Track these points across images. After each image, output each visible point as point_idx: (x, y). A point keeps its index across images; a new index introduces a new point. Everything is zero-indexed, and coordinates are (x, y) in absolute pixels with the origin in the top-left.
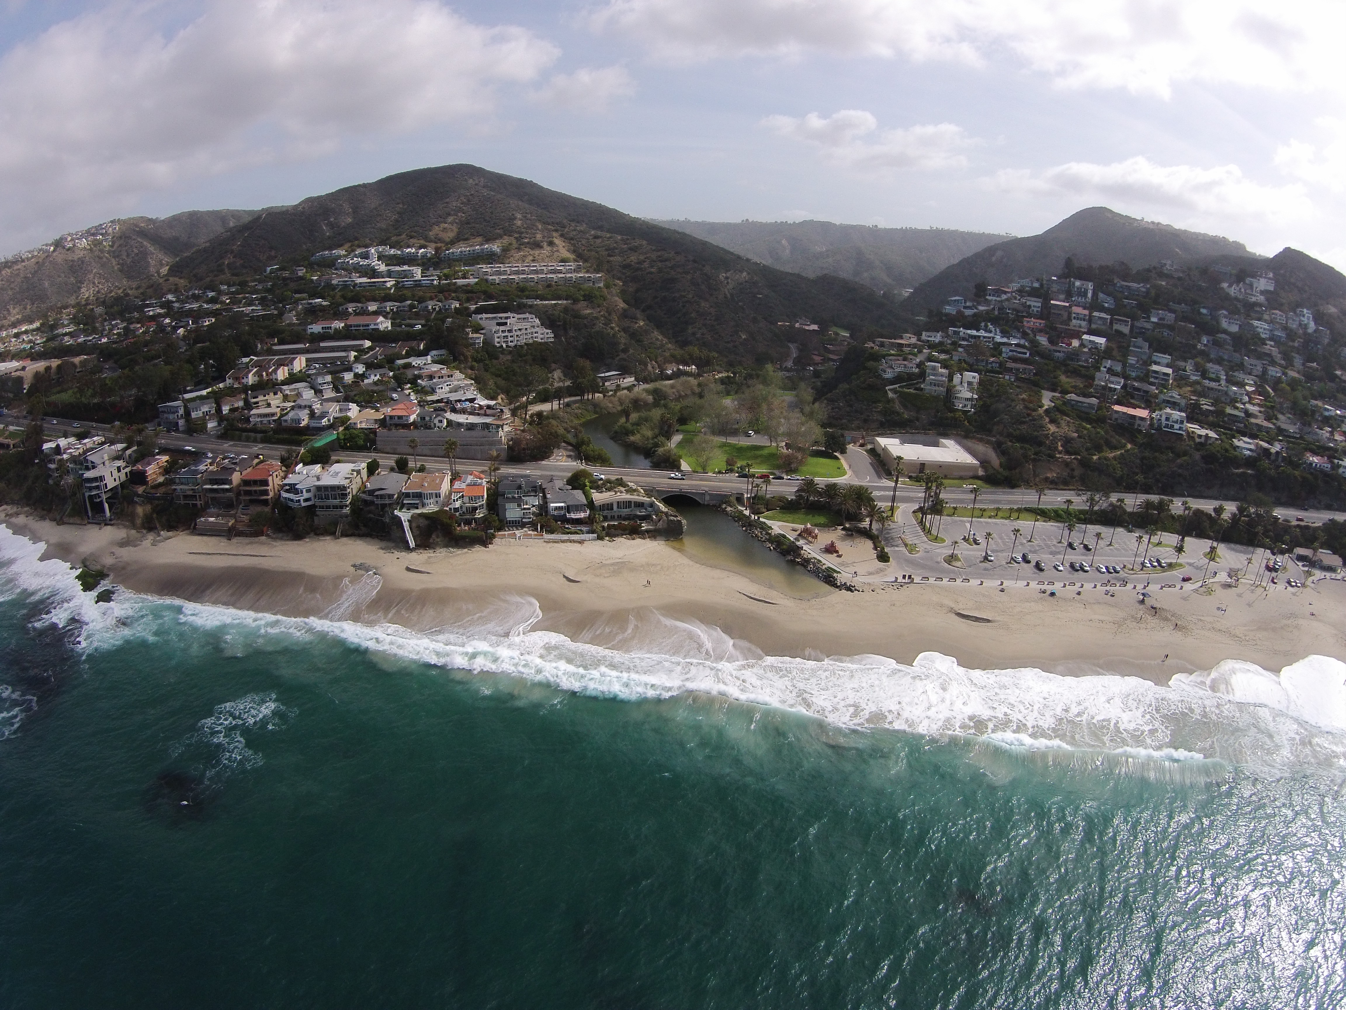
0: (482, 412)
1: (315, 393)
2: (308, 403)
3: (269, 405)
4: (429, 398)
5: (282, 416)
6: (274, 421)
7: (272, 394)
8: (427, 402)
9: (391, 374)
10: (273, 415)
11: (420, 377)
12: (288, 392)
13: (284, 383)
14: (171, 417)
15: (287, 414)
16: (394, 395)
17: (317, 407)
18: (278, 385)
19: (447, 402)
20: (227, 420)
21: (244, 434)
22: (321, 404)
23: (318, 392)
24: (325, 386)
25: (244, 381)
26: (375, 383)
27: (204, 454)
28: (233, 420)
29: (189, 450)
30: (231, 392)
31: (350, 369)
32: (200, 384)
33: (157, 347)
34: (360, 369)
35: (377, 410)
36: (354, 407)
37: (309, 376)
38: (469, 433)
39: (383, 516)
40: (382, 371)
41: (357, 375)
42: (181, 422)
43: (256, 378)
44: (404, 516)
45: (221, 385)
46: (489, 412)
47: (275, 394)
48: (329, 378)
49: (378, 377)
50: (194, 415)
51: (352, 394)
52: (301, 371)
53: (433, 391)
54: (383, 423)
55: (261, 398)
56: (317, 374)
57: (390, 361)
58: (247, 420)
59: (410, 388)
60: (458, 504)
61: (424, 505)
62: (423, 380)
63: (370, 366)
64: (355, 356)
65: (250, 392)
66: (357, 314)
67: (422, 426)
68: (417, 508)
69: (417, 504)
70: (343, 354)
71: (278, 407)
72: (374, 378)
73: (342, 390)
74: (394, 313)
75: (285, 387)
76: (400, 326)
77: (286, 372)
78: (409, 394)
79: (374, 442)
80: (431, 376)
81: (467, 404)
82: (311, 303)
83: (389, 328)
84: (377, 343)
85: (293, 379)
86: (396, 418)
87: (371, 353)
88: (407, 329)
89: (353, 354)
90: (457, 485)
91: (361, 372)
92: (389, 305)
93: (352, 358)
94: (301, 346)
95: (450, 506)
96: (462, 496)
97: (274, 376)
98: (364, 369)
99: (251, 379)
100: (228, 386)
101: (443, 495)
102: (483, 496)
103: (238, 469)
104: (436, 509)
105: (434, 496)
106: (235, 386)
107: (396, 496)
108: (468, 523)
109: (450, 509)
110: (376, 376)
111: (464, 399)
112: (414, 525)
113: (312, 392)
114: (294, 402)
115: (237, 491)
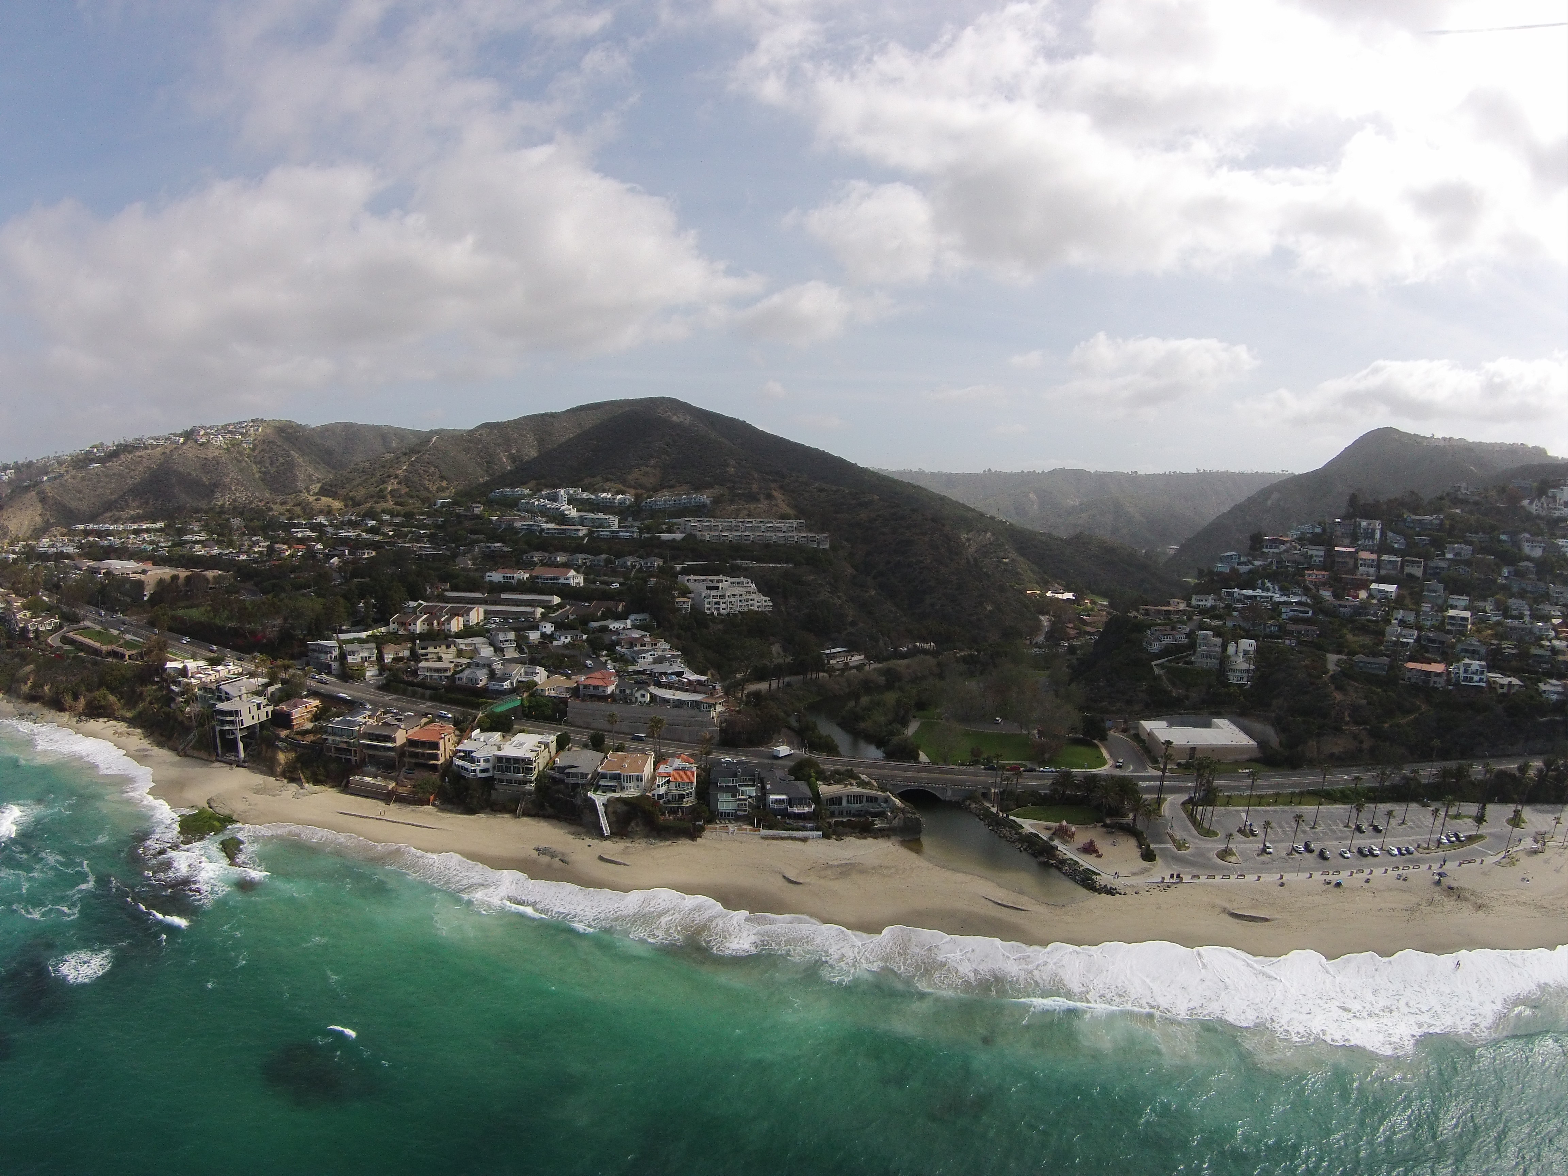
0: (692, 688)
1: (495, 651)
2: (487, 662)
3: (440, 659)
4: (631, 668)
5: (456, 673)
6: (446, 677)
7: (444, 647)
8: (628, 672)
9: (585, 637)
10: (445, 670)
11: (618, 643)
12: (462, 647)
13: (458, 635)
14: (323, 656)
15: (462, 671)
16: (588, 662)
17: (498, 666)
18: (451, 637)
19: (650, 674)
20: (389, 670)
21: (411, 688)
22: (503, 664)
23: (499, 650)
24: (507, 645)
25: (412, 628)
26: (565, 646)
27: (361, 704)
28: (397, 670)
29: (343, 699)
30: (394, 638)
31: (536, 627)
32: (360, 623)
33: (306, 574)
34: (549, 628)
35: (569, 677)
36: (540, 670)
37: (488, 631)
38: (675, 711)
39: (574, 797)
40: (575, 633)
41: (543, 635)
42: (335, 665)
43: (426, 627)
44: (599, 799)
45: (383, 630)
46: (699, 688)
47: (448, 647)
48: (512, 635)
49: (569, 639)
50: (350, 659)
51: (539, 656)
52: (478, 623)
53: (634, 661)
54: (575, 692)
55: (431, 650)
56: (499, 630)
57: (583, 622)
58: (415, 673)
59: (606, 655)
60: (662, 791)
61: (622, 789)
62: (622, 647)
63: (560, 626)
64: (542, 614)
65: (418, 641)
66: (544, 565)
67: (621, 699)
68: (615, 791)
69: (615, 787)
70: (529, 609)
71: (452, 662)
72: (564, 640)
73: (526, 651)
74: (587, 567)
75: (459, 641)
76: (594, 583)
77: (461, 623)
78: (606, 661)
79: (564, 714)
80: (632, 643)
81: (674, 678)
82: (490, 547)
83: (582, 584)
84: (567, 601)
85: (468, 632)
86: (591, 688)
87: (561, 611)
88: (603, 586)
89: (540, 610)
90: (662, 768)
91: (549, 632)
92: (581, 558)
93: (539, 615)
94: (479, 595)
95: (653, 792)
96: (669, 781)
97: (447, 627)
98: (553, 629)
99: (419, 627)
100: (391, 631)
101: (645, 779)
102: (692, 783)
103: (403, 726)
104: (637, 794)
105: (635, 779)
106: (400, 633)
107: (590, 776)
108: (673, 811)
109: (654, 795)
110: (566, 638)
111: (670, 672)
112: (610, 809)
113: (492, 649)
114: (470, 658)
115: (401, 751)
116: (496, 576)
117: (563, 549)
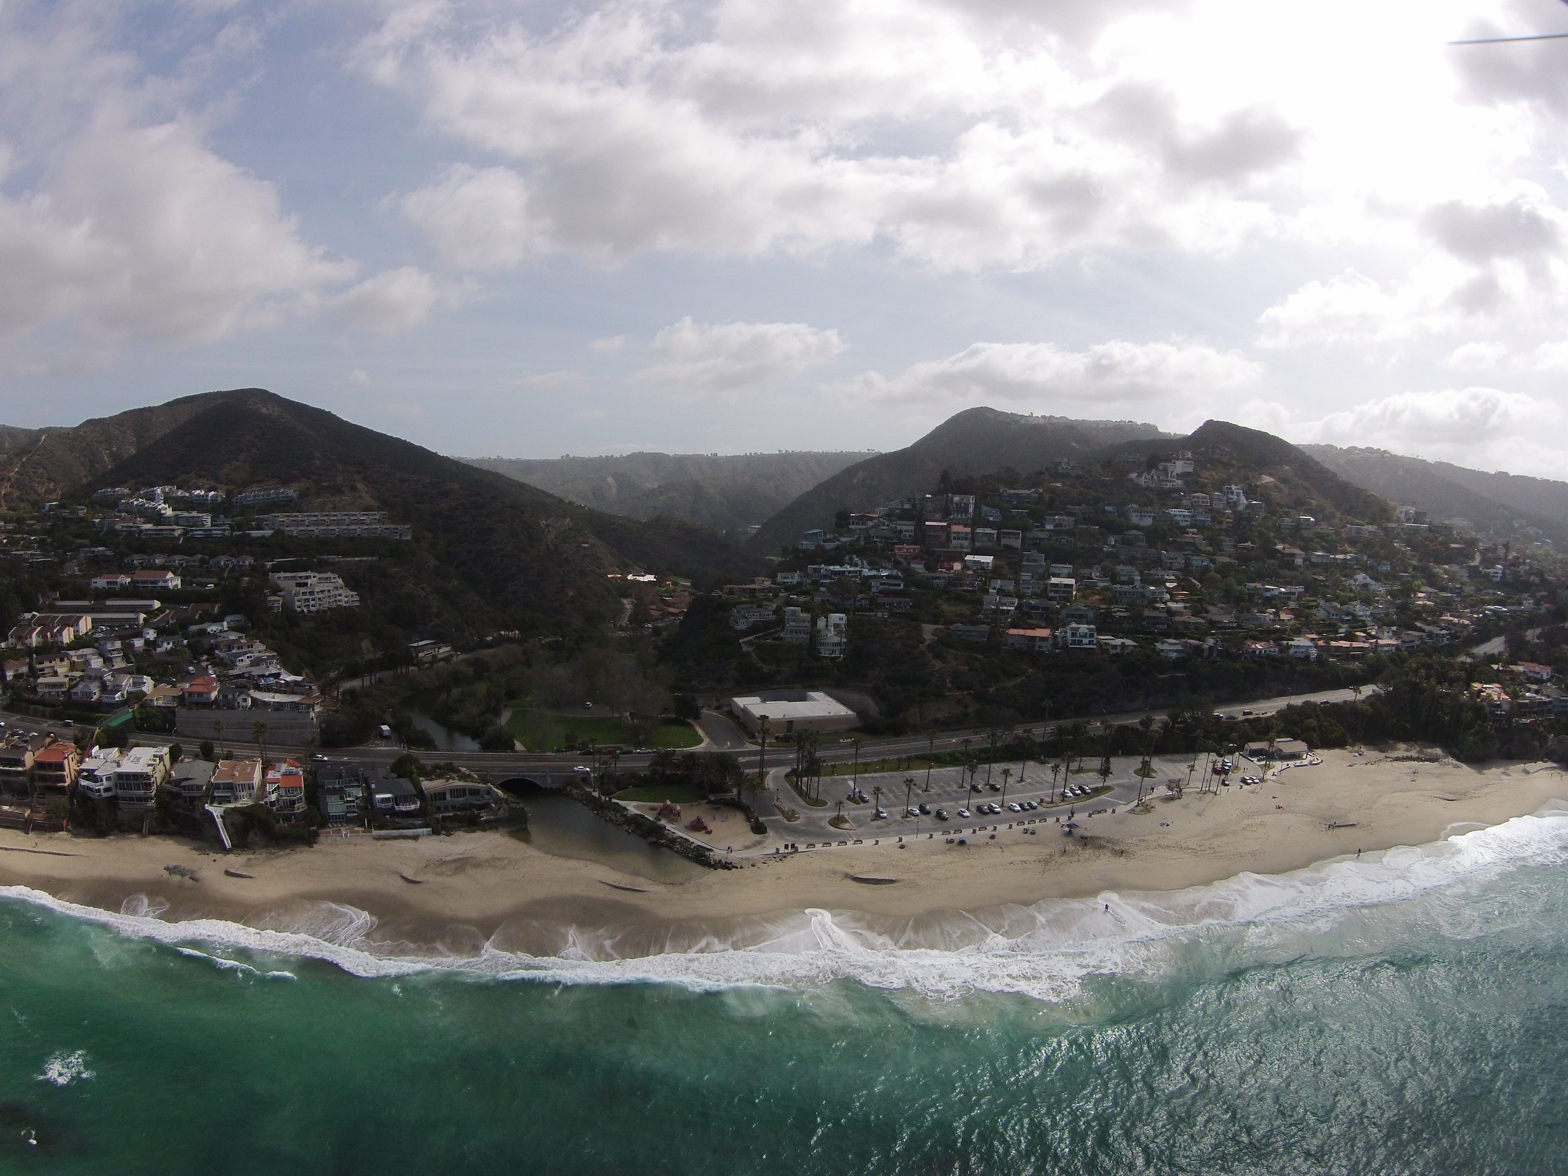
0: (290, 689)
1: (104, 662)
2: (98, 675)
3: (55, 674)
4: (230, 672)
5: (71, 687)
6: (63, 693)
7: (58, 660)
8: (228, 677)
9: (185, 642)
10: (62, 685)
11: (216, 646)
12: (75, 659)
13: (70, 647)
15: (76, 685)
16: (191, 668)
17: (108, 677)
18: (64, 649)
19: (249, 678)
20: (12, 688)
21: (32, 707)
22: (112, 676)
23: (108, 661)
24: (115, 654)
25: (28, 641)
26: (169, 653)
28: (19, 688)
30: (14, 654)
31: (139, 635)
34: (151, 635)
35: (174, 686)
36: (147, 679)
37: (97, 640)
38: (276, 714)
39: (192, 810)
40: (177, 638)
41: (147, 642)
43: (40, 640)
44: (216, 811)
45: (3, 645)
46: (296, 689)
47: (62, 660)
48: (118, 644)
49: (171, 645)
51: (145, 664)
52: (87, 633)
53: (233, 665)
54: (181, 700)
55: (47, 664)
56: (106, 639)
57: (182, 626)
58: (34, 690)
59: (207, 660)
60: (273, 797)
61: (236, 799)
62: (221, 650)
63: (162, 632)
64: (144, 619)
65: (35, 656)
66: (144, 568)
67: (224, 706)
68: (229, 802)
69: (229, 797)
70: (131, 616)
71: (66, 676)
72: (167, 646)
73: (133, 660)
74: (183, 568)
75: (71, 653)
76: (191, 584)
77: (72, 633)
78: (207, 666)
79: (173, 724)
80: (230, 647)
81: (272, 680)
82: (94, 552)
83: (180, 587)
84: (167, 605)
85: (79, 643)
86: (196, 695)
87: (162, 616)
88: (199, 588)
89: (142, 616)
90: (271, 775)
91: (152, 639)
92: (178, 559)
93: (141, 621)
94: (86, 603)
95: (266, 800)
96: (278, 788)
97: (59, 638)
98: (155, 635)
99: (35, 640)
100: (10, 646)
101: (256, 786)
102: (300, 788)
103: (29, 748)
104: (250, 803)
105: (247, 787)
106: (18, 647)
107: (204, 788)
108: (287, 818)
109: (266, 803)
110: (168, 644)
111: (267, 674)
112: (228, 821)
113: (102, 660)
114: (83, 671)
115: (31, 774)
116: (100, 582)
117: (162, 551)
